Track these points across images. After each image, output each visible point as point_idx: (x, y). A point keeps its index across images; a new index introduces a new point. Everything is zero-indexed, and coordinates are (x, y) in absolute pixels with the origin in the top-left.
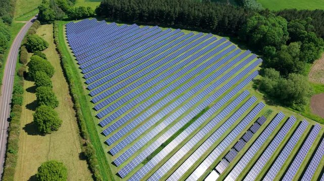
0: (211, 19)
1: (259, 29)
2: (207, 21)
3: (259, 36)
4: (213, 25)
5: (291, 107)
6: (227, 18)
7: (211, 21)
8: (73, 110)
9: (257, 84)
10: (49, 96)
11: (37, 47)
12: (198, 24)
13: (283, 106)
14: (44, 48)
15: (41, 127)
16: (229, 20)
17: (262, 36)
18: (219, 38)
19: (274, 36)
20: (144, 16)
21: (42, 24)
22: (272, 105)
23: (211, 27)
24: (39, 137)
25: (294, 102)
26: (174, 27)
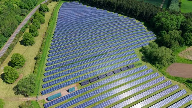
0: (135, 10)
1: (161, 20)
2: (133, 11)
3: (159, 24)
4: (136, 14)
5: (155, 65)
6: (145, 11)
7: (135, 11)
8: (43, 39)
9: (143, 49)
10: (34, 30)
11: (44, 10)
12: (128, 12)
13: (150, 63)
14: (47, 11)
15: (25, 42)
16: (146, 13)
17: (161, 24)
18: (137, 21)
19: (168, 25)
20: (101, 4)
21: (53, 1)
22: (145, 61)
23: (135, 15)
24: (24, 46)
25: (157, 62)
26: (115, 12)
